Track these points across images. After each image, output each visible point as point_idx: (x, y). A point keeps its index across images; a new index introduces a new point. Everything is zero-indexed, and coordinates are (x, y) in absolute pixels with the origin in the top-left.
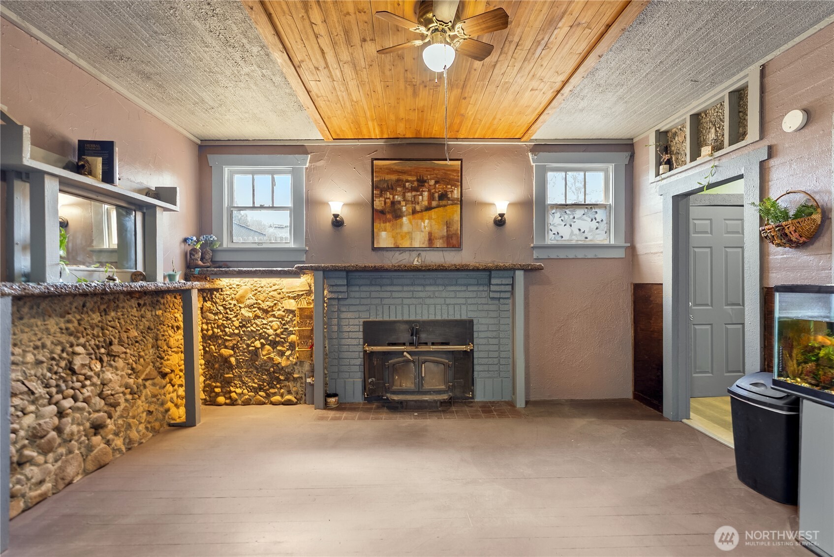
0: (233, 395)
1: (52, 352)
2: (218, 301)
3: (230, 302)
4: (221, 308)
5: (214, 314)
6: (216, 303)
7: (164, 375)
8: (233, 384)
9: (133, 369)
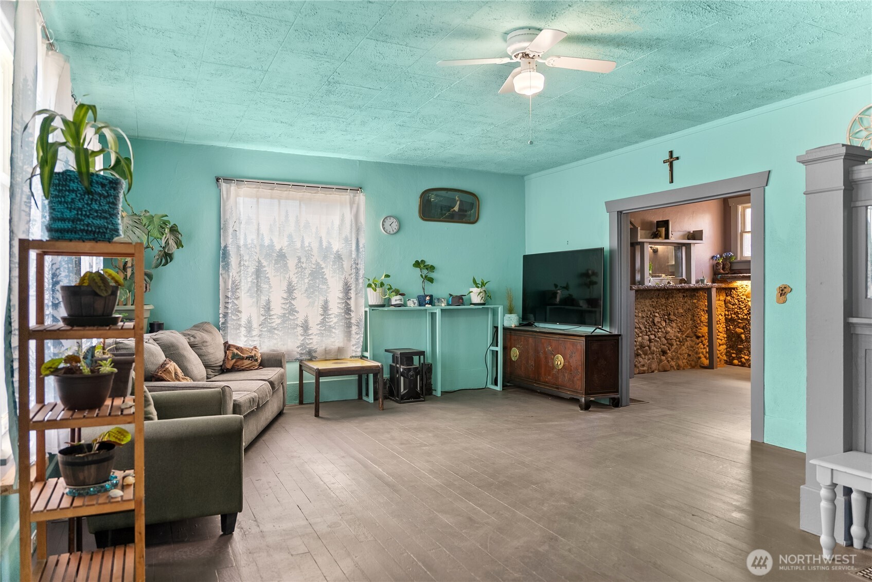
0: (743, 359)
1: (647, 314)
2: (735, 296)
3: (742, 297)
4: (736, 301)
5: (732, 305)
6: (733, 297)
7: (698, 337)
8: (743, 353)
9: (680, 329)
